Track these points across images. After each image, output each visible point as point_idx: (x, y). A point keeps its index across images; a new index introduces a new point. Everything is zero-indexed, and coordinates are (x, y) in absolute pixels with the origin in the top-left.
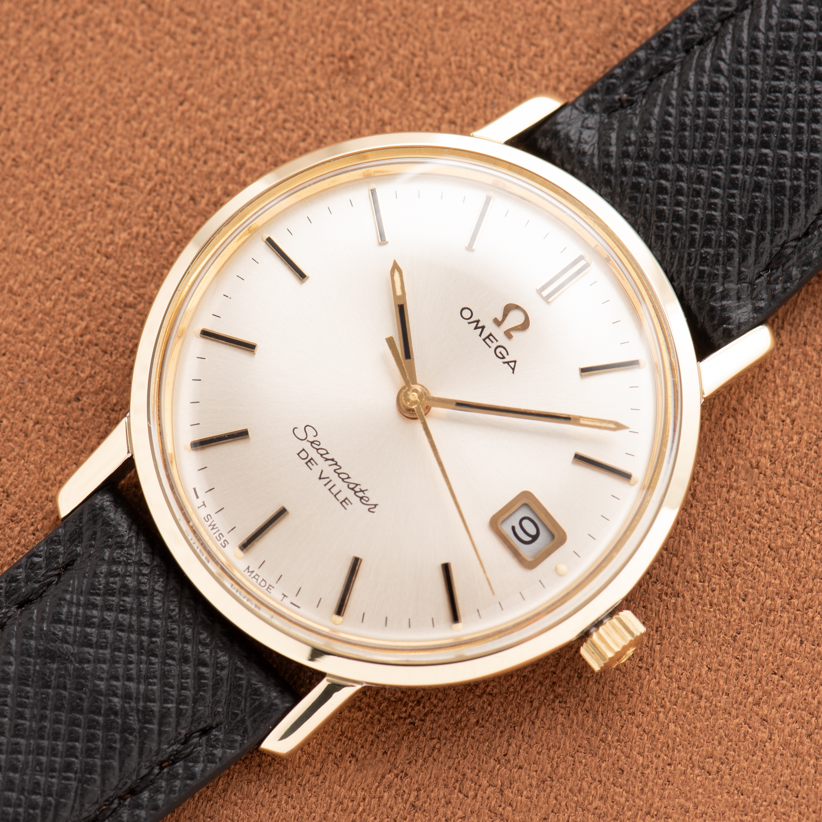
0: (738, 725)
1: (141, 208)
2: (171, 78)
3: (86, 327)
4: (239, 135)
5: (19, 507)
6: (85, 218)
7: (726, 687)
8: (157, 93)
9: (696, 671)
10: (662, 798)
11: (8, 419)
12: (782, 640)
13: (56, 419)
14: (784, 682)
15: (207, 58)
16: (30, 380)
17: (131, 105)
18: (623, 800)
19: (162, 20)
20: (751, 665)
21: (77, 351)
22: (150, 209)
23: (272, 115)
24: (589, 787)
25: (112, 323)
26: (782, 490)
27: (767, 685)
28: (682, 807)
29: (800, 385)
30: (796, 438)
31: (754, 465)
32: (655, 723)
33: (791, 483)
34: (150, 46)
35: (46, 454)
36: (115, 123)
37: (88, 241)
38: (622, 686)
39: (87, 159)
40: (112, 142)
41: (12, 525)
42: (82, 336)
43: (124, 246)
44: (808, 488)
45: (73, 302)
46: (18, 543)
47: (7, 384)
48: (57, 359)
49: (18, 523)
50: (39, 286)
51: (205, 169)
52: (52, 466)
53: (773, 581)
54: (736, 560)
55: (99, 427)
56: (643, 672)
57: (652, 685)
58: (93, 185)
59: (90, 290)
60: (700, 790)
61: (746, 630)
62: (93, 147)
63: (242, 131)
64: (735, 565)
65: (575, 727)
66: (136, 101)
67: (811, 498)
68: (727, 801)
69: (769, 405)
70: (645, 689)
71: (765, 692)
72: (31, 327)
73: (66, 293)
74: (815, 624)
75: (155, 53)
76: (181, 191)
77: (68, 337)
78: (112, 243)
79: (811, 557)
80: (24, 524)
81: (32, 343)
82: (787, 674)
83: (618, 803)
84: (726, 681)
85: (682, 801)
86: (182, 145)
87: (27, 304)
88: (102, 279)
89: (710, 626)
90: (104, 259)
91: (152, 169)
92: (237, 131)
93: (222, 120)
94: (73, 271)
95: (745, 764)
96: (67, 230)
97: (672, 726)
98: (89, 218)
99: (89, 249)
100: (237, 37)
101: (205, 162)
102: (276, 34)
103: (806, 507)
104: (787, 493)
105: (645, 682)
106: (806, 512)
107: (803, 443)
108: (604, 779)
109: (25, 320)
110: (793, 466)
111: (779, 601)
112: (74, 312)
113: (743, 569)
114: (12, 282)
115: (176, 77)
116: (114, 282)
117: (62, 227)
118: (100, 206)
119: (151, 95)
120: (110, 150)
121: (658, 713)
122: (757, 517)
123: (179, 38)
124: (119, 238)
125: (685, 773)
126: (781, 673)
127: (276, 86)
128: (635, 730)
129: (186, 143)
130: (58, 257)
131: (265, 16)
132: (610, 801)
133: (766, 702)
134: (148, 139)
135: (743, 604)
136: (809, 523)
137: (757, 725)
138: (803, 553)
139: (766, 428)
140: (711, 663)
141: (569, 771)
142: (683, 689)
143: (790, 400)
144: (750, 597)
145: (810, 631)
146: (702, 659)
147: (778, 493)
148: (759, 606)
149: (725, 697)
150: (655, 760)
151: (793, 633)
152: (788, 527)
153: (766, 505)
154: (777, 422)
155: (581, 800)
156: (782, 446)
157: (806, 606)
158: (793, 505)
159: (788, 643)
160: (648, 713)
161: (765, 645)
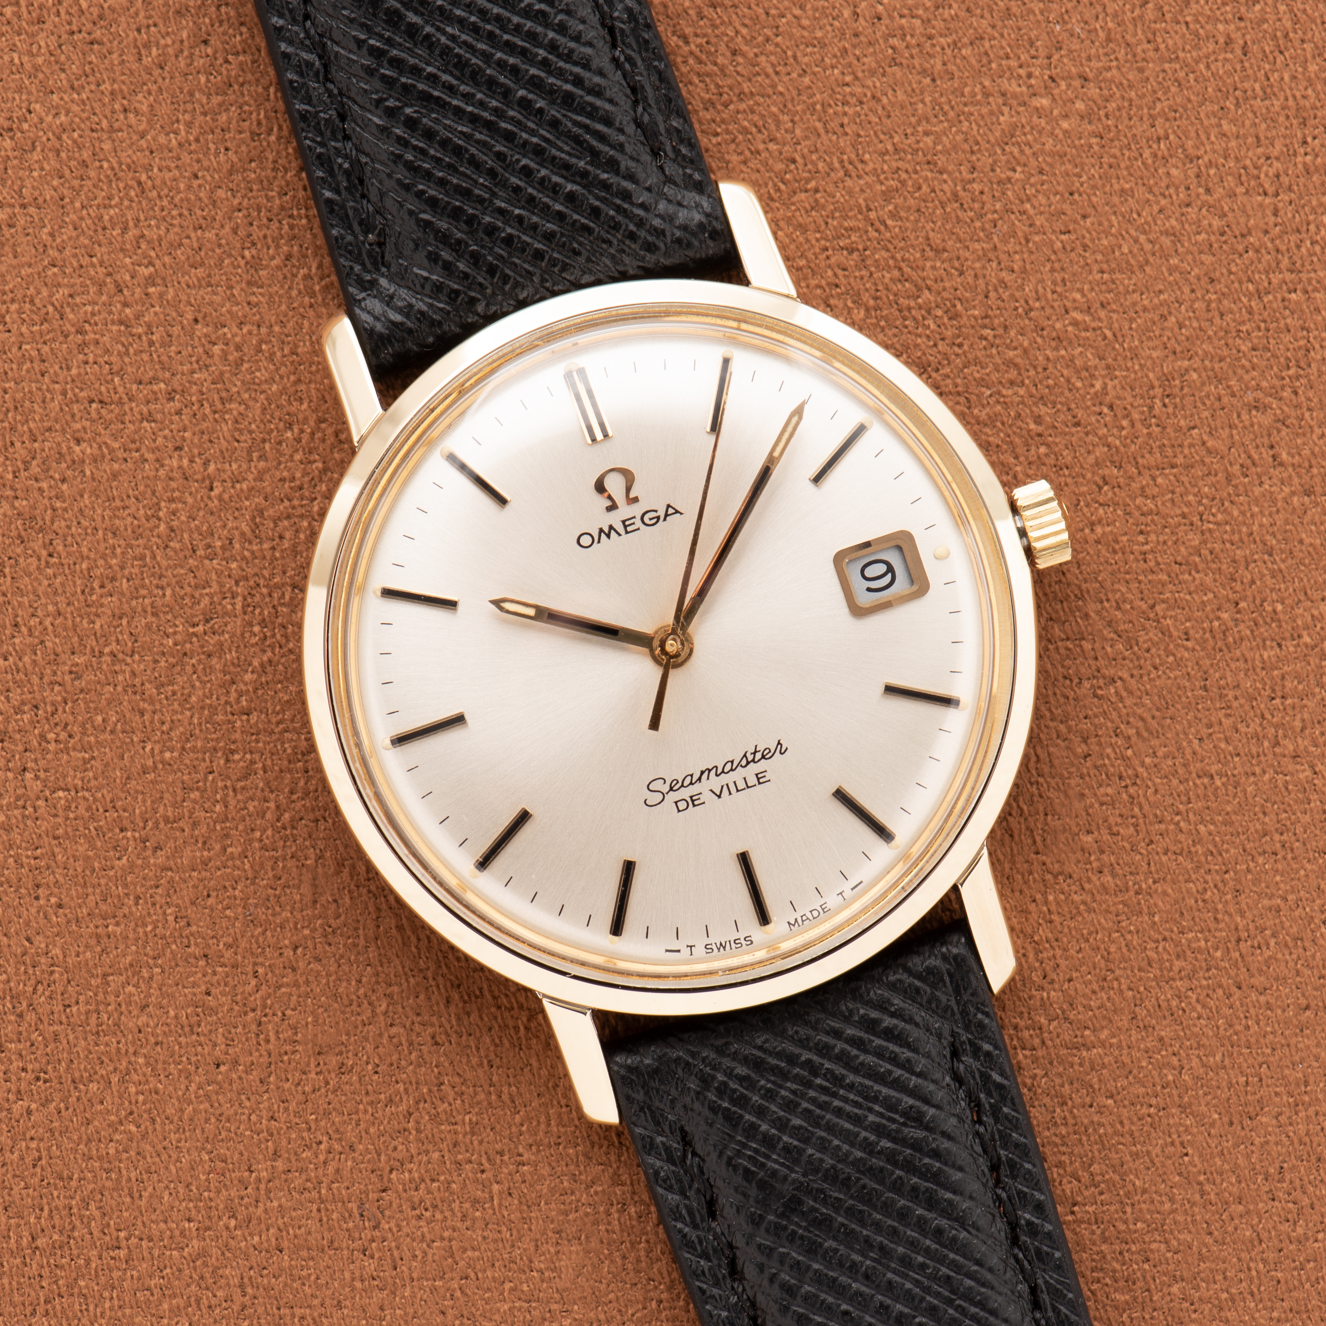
0: (1270, 781)
1: (247, 635)
2: (180, 467)
3: (278, 807)
4: (298, 483)
5: (341, 1053)
6: (193, 686)
7: (1231, 748)
8: (176, 494)
9: (1188, 751)
10: (1242, 914)
11: (262, 964)
12: (1258, 656)
13: (313, 930)
14: (1289, 701)
15: (205, 418)
16: (256, 906)
17: (158, 527)
18: (1202, 943)
19: (126, 408)
20: (1241, 706)
21: (285, 839)
22: (256, 629)
23: (319, 435)
24: (1158, 953)
25: (302, 783)
26: (1148, 491)
27: (1273, 716)
28: (1270, 909)
29: (1093, 362)
30: (1125, 423)
31: (1101, 483)
32: (1182, 837)
33: (1154, 479)
34: (133, 446)
35: (328, 975)
36: (154, 557)
37: (213, 710)
38: (1119, 820)
39: (150, 618)
40: (164, 581)
41: (345, 1078)
42: (278, 820)
43: (256, 690)
44: (1175, 471)
45: (243, 788)
46: (367, 1093)
47: (233, 926)
48: (270, 863)
49: (351, 1071)
50: (195, 795)
51: (286, 544)
52: (344, 984)
53: (1205, 598)
54: (1151, 602)
55: (367, 908)
56: (1132, 790)
57: (1152, 799)
58: (176, 644)
59: (253, 762)
60: (1278, 878)
61: (1211, 671)
62: (147, 601)
63: (298, 475)
64: (1152, 607)
65: (1098, 897)
66: (159, 519)
67: (1184, 479)
68: (1313, 871)
69: (1073, 406)
70: (1146, 807)
71: (1277, 726)
72: (218, 847)
73: (229, 783)
74: (1282, 616)
75: (144, 449)
76: (277, 586)
77: (264, 831)
78: (240, 694)
79: (1228, 545)
80: (357, 1069)
81: (230, 863)
82: (1287, 690)
83: (1200, 950)
84: (1227, 740)
85: (1266, 902)
86: (243, 534)
87: (195, 825)
88: (257, 741)
89: (1170, 692)
90: (245, 717)
91: (229, 584)
92: (293, 479)
93: (267, 477)
94: (220, 754)
95: (1307, 818)
96: (182, 713)
97: (1202, 828)
98: (197, 684)
99: (220, 718)
100: (222, 374)
101: (281, 537)
102: (261, 342)
103: (1187, 492)
104: (1156, 491)
105: (1142, 799)
106: (1191, 498)
107: (1138, 425)
108: (1167, 934)
109: (204, 843)
110: (1143, 456)
111: (1225, 616)
112: (252, 799)
113: (1164, 606)
114: (161, 809)
115: (185, 462)
116: (274, 737)
117: (175, 712)
118: (200, 661)
119: (172, 500)
120: (168, 592)
121: (1178, 823)
122: (1141, 538)
123: (159, 416)
124: (246, 684)
125: (1249, 870)
126: (1279, 694)
127: (301, 400)
128: (1164, 858)
129: (245, 528)
130: (194, 749)
131: (235, 329)
132: (1189, 953)
133: (1285, 736)
134: (200, 552)
135: (1189, 644)
136: (1201, 508)
137: (1291, 767)
138: (1217, 546)
139: (1087, 434)
140: (1198, 732)
141: (1124, 950)
142: (1187, 780)
143: (1093, 386)
144: (1191, 632)
145: (1280, 627)
146: (1186, 734)
147: (1146, 497)
148: (1208, 635)
149: (1236, 759)
150: (1208, 877)
151: (1264, 641)
152: (1183, 528)
153: (1143, 519)
154: (1093, 419)
155: (1158, 973)
156: (1118, 442)
157: (1258, 602)
158: (1172, 500)
159: (1266, 656)
160: (1167, 830)
161: (1242, 674)
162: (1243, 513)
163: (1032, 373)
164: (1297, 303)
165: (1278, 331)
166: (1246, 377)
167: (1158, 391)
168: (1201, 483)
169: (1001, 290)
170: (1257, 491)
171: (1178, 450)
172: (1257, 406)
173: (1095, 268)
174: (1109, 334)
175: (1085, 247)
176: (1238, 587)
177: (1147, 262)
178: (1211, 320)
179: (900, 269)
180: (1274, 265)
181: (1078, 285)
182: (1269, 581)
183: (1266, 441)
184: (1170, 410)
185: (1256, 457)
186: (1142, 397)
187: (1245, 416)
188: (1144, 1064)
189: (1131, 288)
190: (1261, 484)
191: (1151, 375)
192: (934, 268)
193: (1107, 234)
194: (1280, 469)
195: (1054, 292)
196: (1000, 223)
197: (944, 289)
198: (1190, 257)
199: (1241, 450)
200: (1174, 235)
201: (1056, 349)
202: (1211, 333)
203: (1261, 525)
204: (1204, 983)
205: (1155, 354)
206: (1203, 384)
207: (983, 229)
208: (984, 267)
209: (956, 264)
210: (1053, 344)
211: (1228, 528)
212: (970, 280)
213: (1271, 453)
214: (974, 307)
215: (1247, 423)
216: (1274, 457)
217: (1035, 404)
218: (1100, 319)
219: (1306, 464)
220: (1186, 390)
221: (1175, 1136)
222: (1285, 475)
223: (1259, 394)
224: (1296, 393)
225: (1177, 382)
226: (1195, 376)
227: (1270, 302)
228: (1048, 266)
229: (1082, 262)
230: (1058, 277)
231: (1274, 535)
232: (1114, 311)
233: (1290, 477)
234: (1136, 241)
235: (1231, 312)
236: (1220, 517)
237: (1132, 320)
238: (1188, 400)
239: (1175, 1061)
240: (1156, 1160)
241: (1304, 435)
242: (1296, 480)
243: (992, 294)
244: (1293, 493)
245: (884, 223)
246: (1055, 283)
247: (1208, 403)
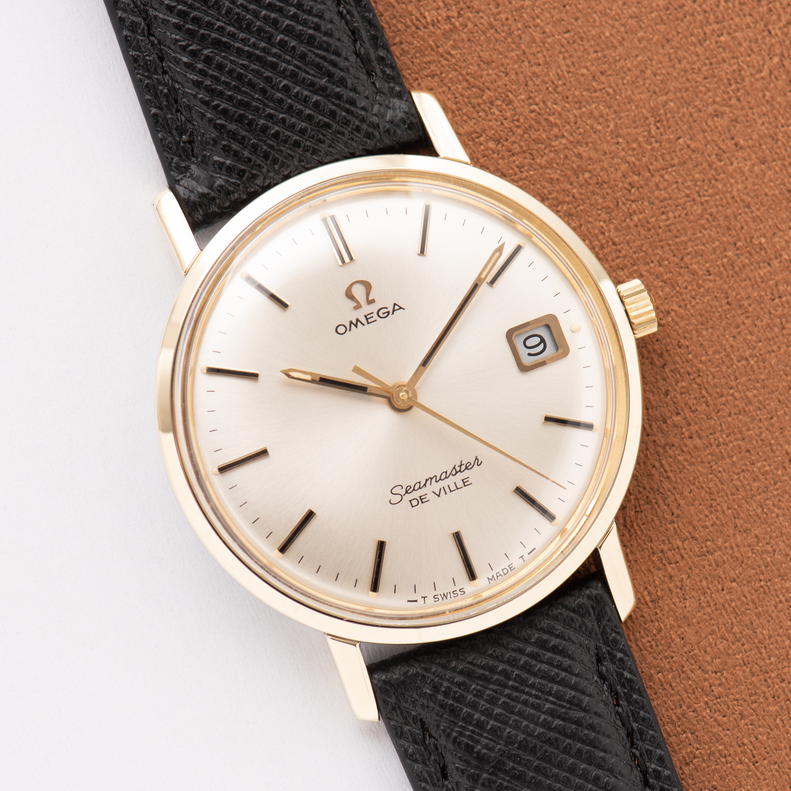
0: (785, 352)
7: (754, 338)
9: (728, 347)
12: (757, 275)
14: (784, 299)
18: (767, 468)
20: (754, 309)
24: (740, 481)
26: (661, 186)
27: (776, 310)
29: (605, 111)
30: (635, 145)
32: (737, 403)
33: (662, 177)
38: (695, 402)
44: (674, 168)
53: (714, 246)
54: (680, 256)
56: (698, 380)
57: (712, 383)
61: (730, 291)
64: (682, 259)
65: (694, 454)
67: (682, 172)
70: (710, 389)
71: (780, 317)
74: (766, 246)
79: (720, 208)
82: (781, 292)
83: (767, 473)
84: (751, 333)
89: (707, 311)
97: (749, 394)
103: (686, 181)
104: (666, 184)
105: (706, 384)
106: (689, 183)
107: (644, 145)
108: (744, 467)
110: (652, 164)
111: (730, 254)
113: (689, 257)
121: (733, 395)
122: (664, 217)
126: (777, 296)
128: (729, 419)
132: (761, 477)
135: (711, 277)
136: (697, 188)
138: (714, 210)
139: (612, 158)
140: (731, 332)
141: (719, 484)
142: (732, 365)
143: (608, 126)
144: (711, 269)
145: (766, 252)
146: (724, 336)
147: (661, 190)
148: (722, 269)
149: (760, 344)
150: (761, 425)
151: (758, 264)
152: (688, 204)
153: (662, 204)
154: (613, 148)
155: (744, 494)
156: (633, 159)
157: (748, 240)
158: (677, 188)
159: (762, 273)
160: (727, 401)
161: (750, 288)
162: (725, 185)
163: (568, 127)
164: (726, 42)
165: (719, 63)
166: (706, 97)
167: (652, 120)
168: (693, 172)
169: (534, 79)
170: (730, 169)
171: (673, 155)
172: (717, 114)
173: (591, 50)
174: (611, 91)
175: (582, 39)
176: (733, 233)
177: (623, 39)
178: (673, 66)
179: (467, 81)
180: (704, 21)
181: (583, 64)
182: (752, 225)
183: (728, 135)
184: (662, 130)
185: (724, 147)
186: (642, 126)
187: (710, 123)
188: (750, 555)
189: (617, 58)
190: (732, 164)
191: (644, 111)
192: (488, 75)
193: (594, 27)
194: (741, 151)
195: (569, 72)
196: (523, 36)
197: (499, 87)
198: (650, 29)
199: (713, 144)
200: (636, 17)
201: (580, 108)
202: (675, 74)
203: (738, 190)
204: (775, 493)
205: (643, 96)
206: (679, 108)
207: (514, 43)
208: (520, 67)
209: (502, 69)
210: (577, 106)
211: (718, 197)
212: (513, 77)
213: (733, 142)
214: (521, 94)
215: (713, 127)
216: (736, 145)
217: (575, 147)
218: (603, 83)
219: (757, 144)
220: (669, 115)
221: (781, 596)
222: (745, 154)
223: (716, 106)
224: (739, 100)
225: (662, 111)
226: (672, 104)
227: (708, 46)
228: (561, 56)
229: (582, 49)
230: (568, 61)
231: (748, 194)
232: (610, 75)
233: (749, 155)
234: (613, 27)
235: (685, 58)
236: (710, 191)
237: (623, 78)
238: (672, 122)
239: (769, 548)
240: (773, 615)
241: (751, 126)
242: (753, 156)
243: (530, 83)
244: (754, 165)
245: (449, 54)
246: (568, 66)
247: (685, 120)
